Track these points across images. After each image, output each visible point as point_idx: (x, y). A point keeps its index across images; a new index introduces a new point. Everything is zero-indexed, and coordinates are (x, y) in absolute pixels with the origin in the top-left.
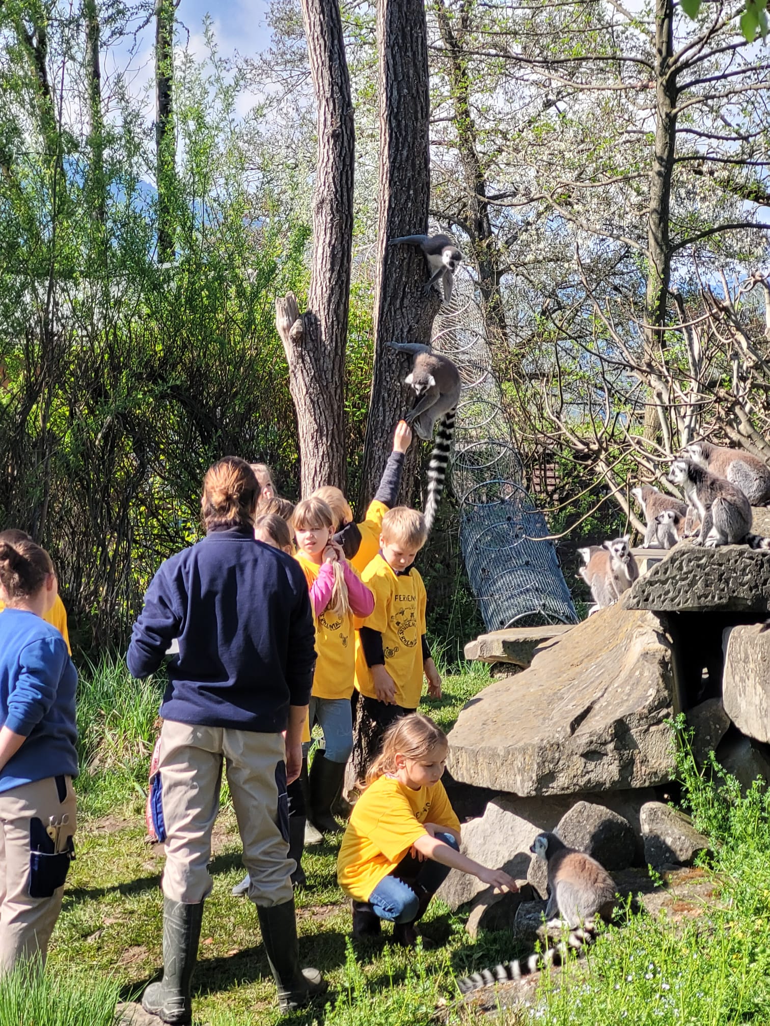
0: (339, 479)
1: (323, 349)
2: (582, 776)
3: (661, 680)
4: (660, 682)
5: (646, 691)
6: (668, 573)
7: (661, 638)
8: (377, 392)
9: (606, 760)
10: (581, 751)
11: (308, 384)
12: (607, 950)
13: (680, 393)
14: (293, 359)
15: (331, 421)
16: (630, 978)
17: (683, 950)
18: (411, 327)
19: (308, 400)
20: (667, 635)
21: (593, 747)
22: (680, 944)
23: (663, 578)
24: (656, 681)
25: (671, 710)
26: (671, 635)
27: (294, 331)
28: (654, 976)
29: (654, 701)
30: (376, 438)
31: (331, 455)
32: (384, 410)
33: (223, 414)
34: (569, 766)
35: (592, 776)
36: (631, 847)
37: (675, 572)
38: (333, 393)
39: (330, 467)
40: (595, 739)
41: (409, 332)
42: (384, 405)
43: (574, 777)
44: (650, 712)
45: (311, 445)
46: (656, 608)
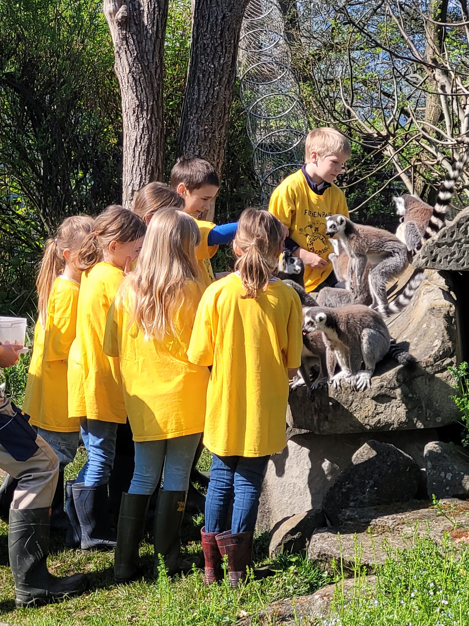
0: (157, 150)
1: (145, 32)
2: (373, 417)
3: (446, 332)
4: (445, 334)
5: (432, 342)
6: (455, 236)
7: (447, 295)
8: (193, 72)
9: (394, 402)
10: (372, 394)
11: (131, 63)
12: (393, 569)
13: (461, 86)
14: (118, 41)
15: (150, 97)
16: (413, 595)
17: (461, 570)
18: (224, 15)
19: (131, 79)
20: (452, 293)
21: (383, 391)
22: (458, 565)
23: (449, 241)
24: (441, 333)
25: (454, 359)
26: (455, 293)
27: (119, 16)
28: (435, 594)
29: (439, 351)
30: (191, 115)
31: (150, 128)
32: (199, 89)
33: (51, 101)
34: (361, 408)
35: (382, 417)
36: (415, 481)
37: (461, 236)
38: (153, 72)
39: (150, 139)
40: (385, 383)
41: (223, 19)
42: (199, 85)
43: (366, 417)
44: (435, 361)
45: (133, 118)
46: (443, 268)
